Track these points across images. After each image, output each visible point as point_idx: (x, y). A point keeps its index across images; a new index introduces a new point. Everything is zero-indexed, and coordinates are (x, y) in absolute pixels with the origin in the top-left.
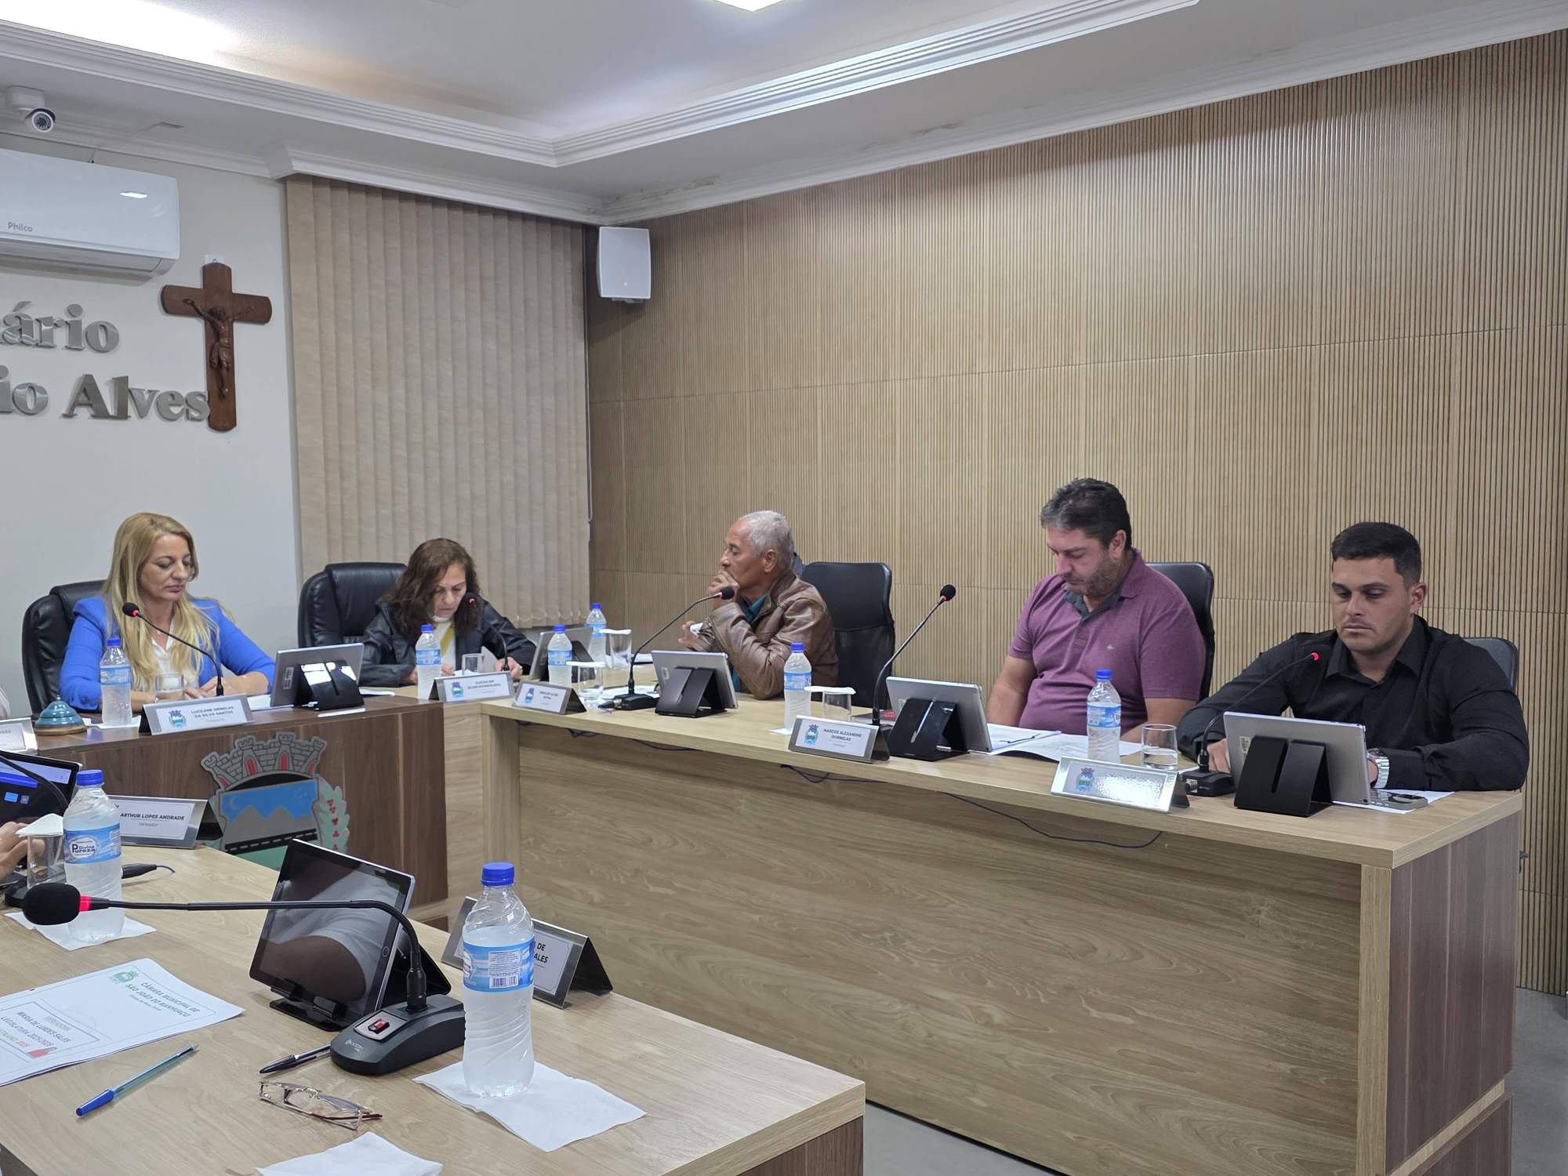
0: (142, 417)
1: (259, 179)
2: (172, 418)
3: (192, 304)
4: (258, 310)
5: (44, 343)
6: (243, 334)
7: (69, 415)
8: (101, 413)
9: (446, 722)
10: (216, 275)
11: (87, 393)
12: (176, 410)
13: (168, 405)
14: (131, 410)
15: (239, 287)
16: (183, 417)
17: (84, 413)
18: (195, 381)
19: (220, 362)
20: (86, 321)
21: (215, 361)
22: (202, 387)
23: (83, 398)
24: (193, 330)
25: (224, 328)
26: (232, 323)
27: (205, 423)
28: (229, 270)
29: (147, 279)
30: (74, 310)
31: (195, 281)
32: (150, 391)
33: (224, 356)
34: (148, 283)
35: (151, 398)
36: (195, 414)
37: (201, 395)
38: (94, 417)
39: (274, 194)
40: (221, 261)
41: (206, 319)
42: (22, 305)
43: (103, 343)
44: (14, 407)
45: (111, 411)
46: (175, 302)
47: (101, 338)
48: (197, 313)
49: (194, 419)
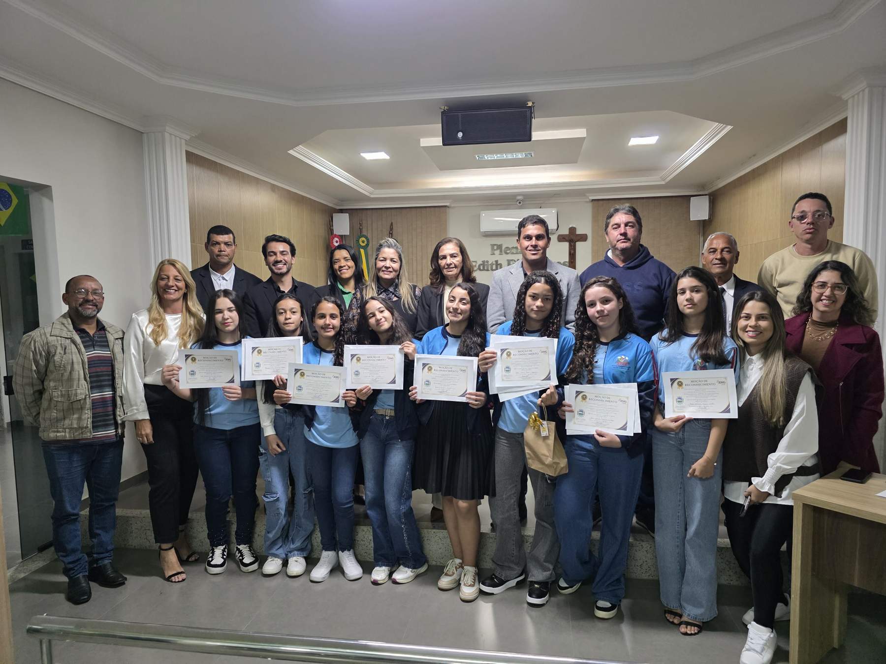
1: (587, 202)
3: (565, 238)
4: (583, 238)
6: (579, 245)
10: (572, 230)
15: (578, 232)
18: (566, 259)
22: (567, 260)
24: (566, 245)
25: (572, 244)
26: (576, 242)
28: (576, 228)
29: (554, 234)
31: (567, 232)
33: (572, 252)
34: (555, 235)
37: (566, 262)
39: (590, 204)
40: (574, 226)
41: (569, 242)
46: (561, 238)
48: (566, 241)
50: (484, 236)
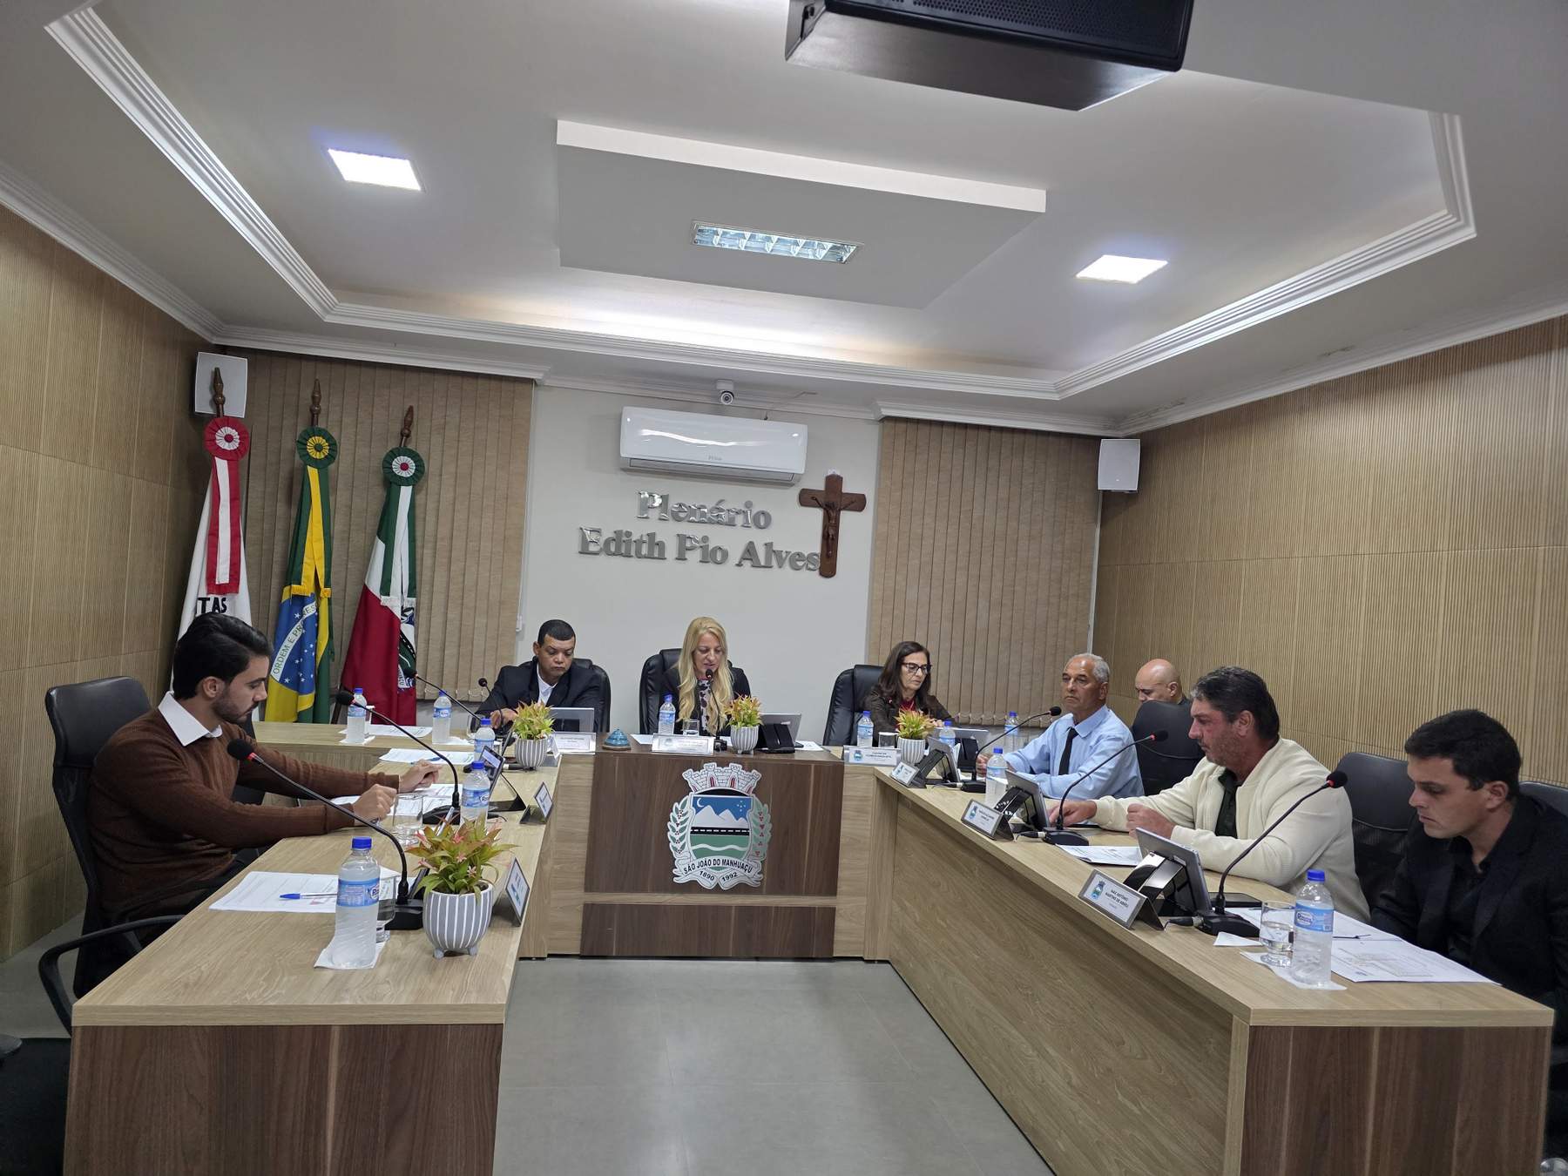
0: (780, 567)
2: (798, 569)
3: (817, 500)
4: (858, 503)
5: (731, 524)
6: (847, 518)
7: (739, 565)
8: (757, 565)
9: (845, 776)
10: (834, 482)
11: (750, 553)
12: (800, 564)
13: (796, 560)
14: (774, 563)
15: (848, 488)
16: (804, 568)
17: (747, 564)
18: (814, 546)
19: (829, 535)
20: (755, 511)
21: (826, 534)
22: (818, 551)
23: (747, 556)
24: (817, 515)
25: (833, 514)
26: (840, 511)
27: (817, 572)
28: (842, 478)
29: (792, 485)
30: (749, 505)
31: (819, 485)
32: (786, 552)
33: (831, 532)
34: (790, 488)
35: (787, 556)
36: (811, 567)
37: (816, 555)
38: (753, 566)
39: (875, 429)
40: (838, 473)
41: (825, 509)
42: (721, 501)
43: (762, 524)
44: (709, 559)
45: (763, 564)
46: (807, 498)
47: (762, 520)
48: (820, 506)
49: (810, 569)
50: (624, 470)
